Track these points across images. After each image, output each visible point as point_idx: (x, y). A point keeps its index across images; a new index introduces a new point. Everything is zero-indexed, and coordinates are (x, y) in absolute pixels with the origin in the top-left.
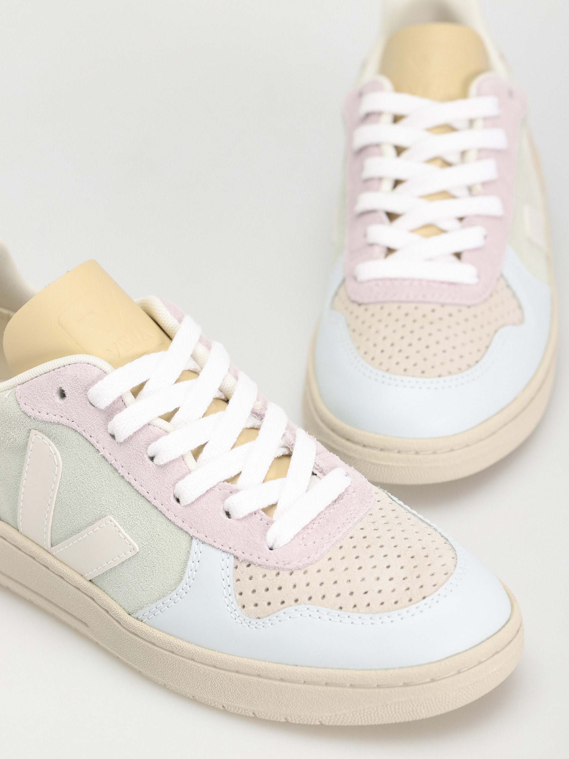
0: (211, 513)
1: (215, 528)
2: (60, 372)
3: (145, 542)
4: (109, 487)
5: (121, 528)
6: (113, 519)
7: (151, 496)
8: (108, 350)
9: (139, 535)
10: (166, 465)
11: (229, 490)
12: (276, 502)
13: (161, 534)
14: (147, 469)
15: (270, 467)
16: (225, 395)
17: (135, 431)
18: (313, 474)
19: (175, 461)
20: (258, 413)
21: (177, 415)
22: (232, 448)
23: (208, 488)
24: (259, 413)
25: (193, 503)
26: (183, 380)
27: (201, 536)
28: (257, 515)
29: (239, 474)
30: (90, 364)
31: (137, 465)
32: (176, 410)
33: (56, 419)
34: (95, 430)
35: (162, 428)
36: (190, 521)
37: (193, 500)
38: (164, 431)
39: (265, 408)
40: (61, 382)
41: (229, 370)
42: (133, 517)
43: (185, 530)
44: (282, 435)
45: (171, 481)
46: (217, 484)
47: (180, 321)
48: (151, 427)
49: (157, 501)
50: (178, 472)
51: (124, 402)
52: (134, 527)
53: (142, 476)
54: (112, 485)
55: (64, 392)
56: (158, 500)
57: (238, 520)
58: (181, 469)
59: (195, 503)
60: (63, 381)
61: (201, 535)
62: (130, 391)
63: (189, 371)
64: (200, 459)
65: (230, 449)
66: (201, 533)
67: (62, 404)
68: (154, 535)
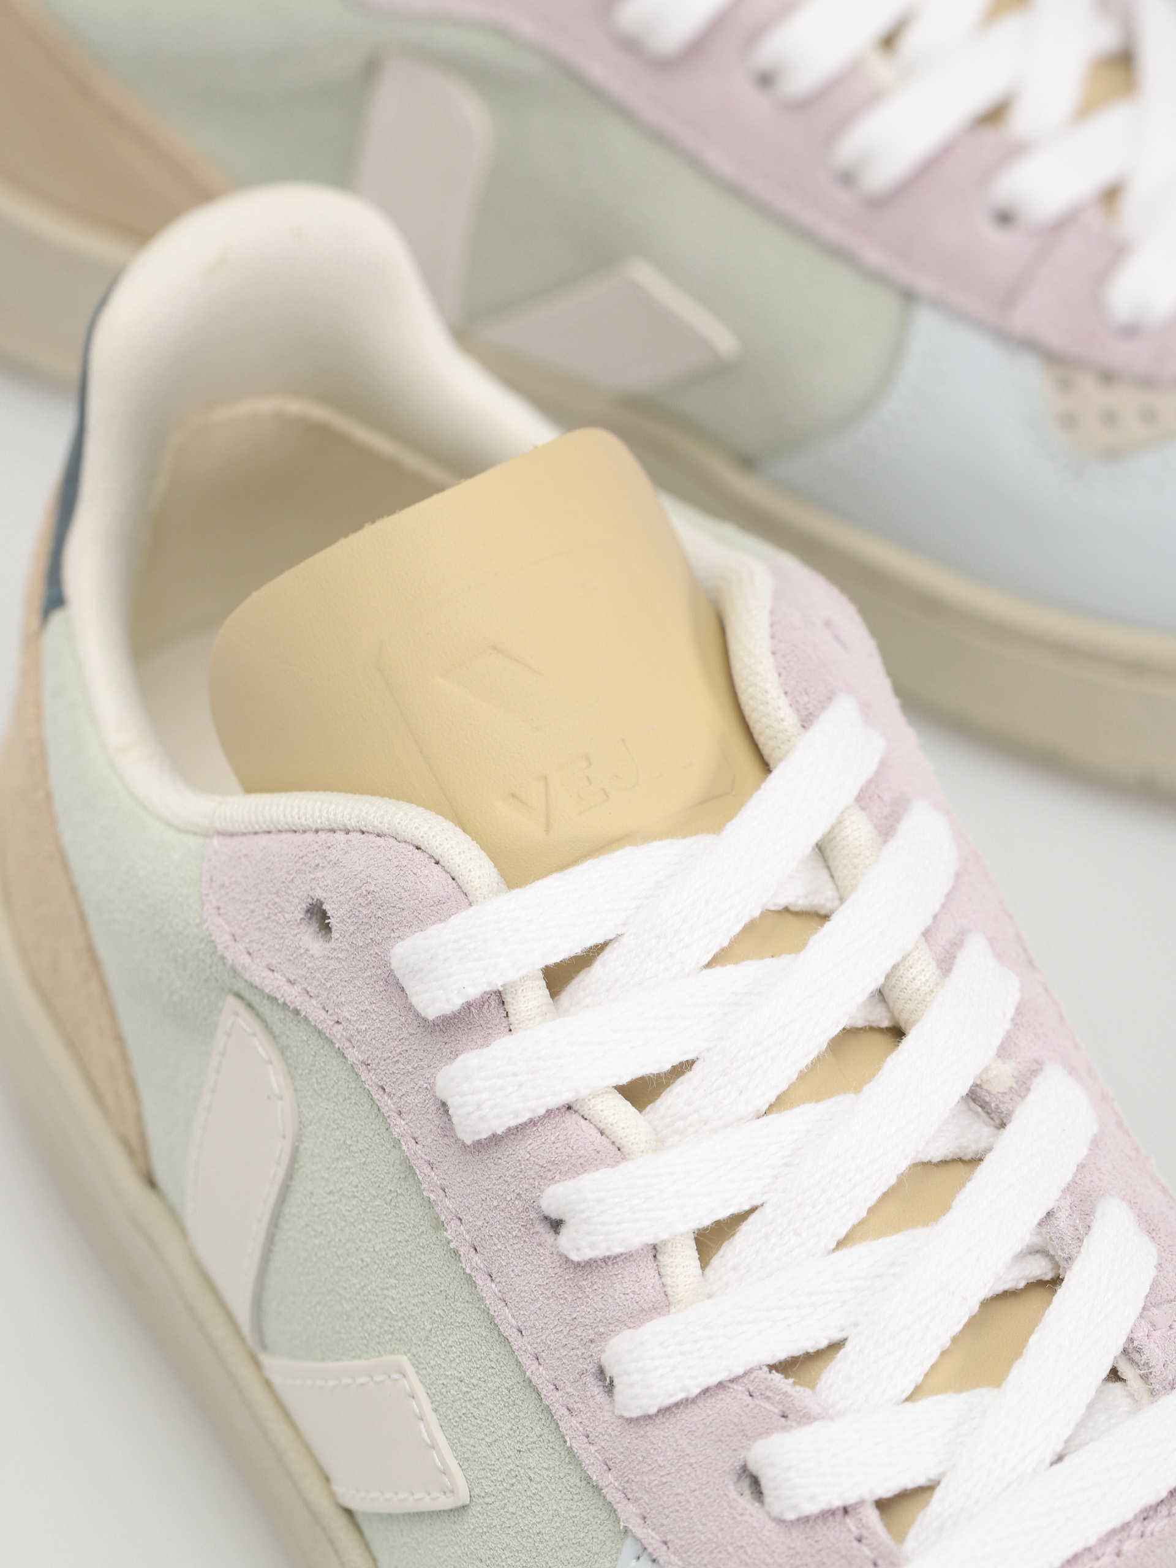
0: (699, 1472)
1: (700, 1528)
2: (329, 847)
3: (490, 1483)
4: (414, 1266)
5: (428, 1407)
6: (410, 1371)
7: (529, 1348)
8: (513, 796)
9: (476, 1453)
10: (588, 1266)
11: (780, 1407)
12: (930, 1480)
13: (538, 1480)
14: (531, 1258)
15: (955, 1340)
16: (893, 1017)
17: (513, 1123)
18: (1114, 1375)
19: (623, 1258)
20: (993, 1105)
21: (680, 1089)
22: (840, 1244)
23: (713, 1381)
24: (997, 1105)
25: (649, 1418)
26: (736, 961)
27: (652, 1538)
28: (850, 1522)
29: (836, 1346)
30: (424, 851)
31: (504, 1234)
32: (681, 1069)
33: (292, 995)
34: (399, 1076)
35: (607, 1132)
36: (630, 1476)
37: (653, 1410)
38: (613, 1143)
39: (1023, 1084)
40: (325, 883)
41: (926, 934)
42: (469, 1390)
43: (609, 1498)
44: (1042, 1214)
45: (598, 1320)
46: (745, 1374)
47: (806, 721)
48: (571, 1119)
49: (544, 1372)
50: (628, 1297)
51: (505, 1010)
52: (467, 1422)
53: (512, 1276)
54: (424, 1265)
55: (327, 921)
56: (547, 1369)
57: (780, 1521)
58: (637, 1290)
59: (657, 1421)
60: (330, 883)
61: (653, 1534)
62: (541, 973)
63: (786, 910)
64: (722, 1257)
65: (834, 1245)
66: (653, 1530)
67: (315, 956)
68: (517, 1473)
